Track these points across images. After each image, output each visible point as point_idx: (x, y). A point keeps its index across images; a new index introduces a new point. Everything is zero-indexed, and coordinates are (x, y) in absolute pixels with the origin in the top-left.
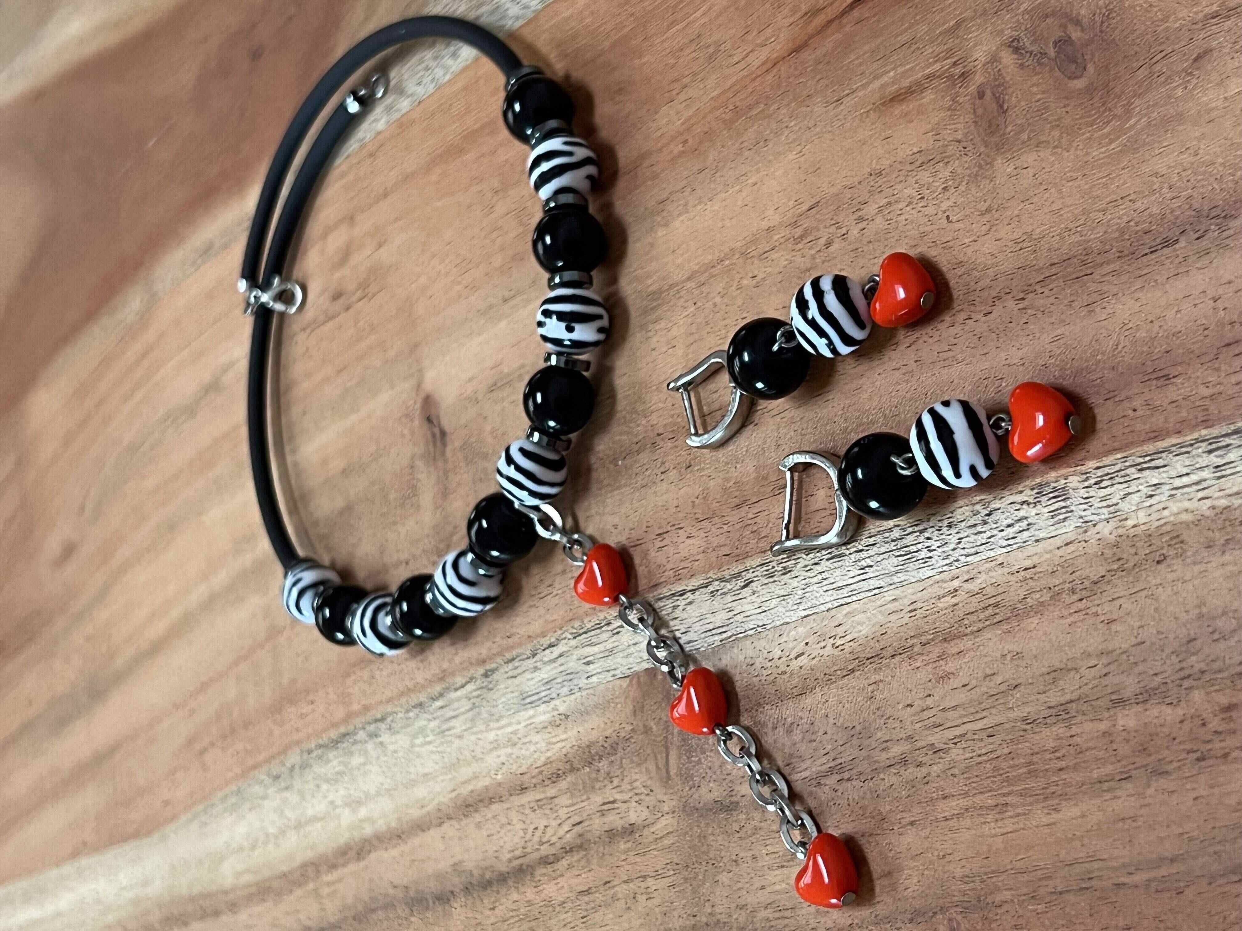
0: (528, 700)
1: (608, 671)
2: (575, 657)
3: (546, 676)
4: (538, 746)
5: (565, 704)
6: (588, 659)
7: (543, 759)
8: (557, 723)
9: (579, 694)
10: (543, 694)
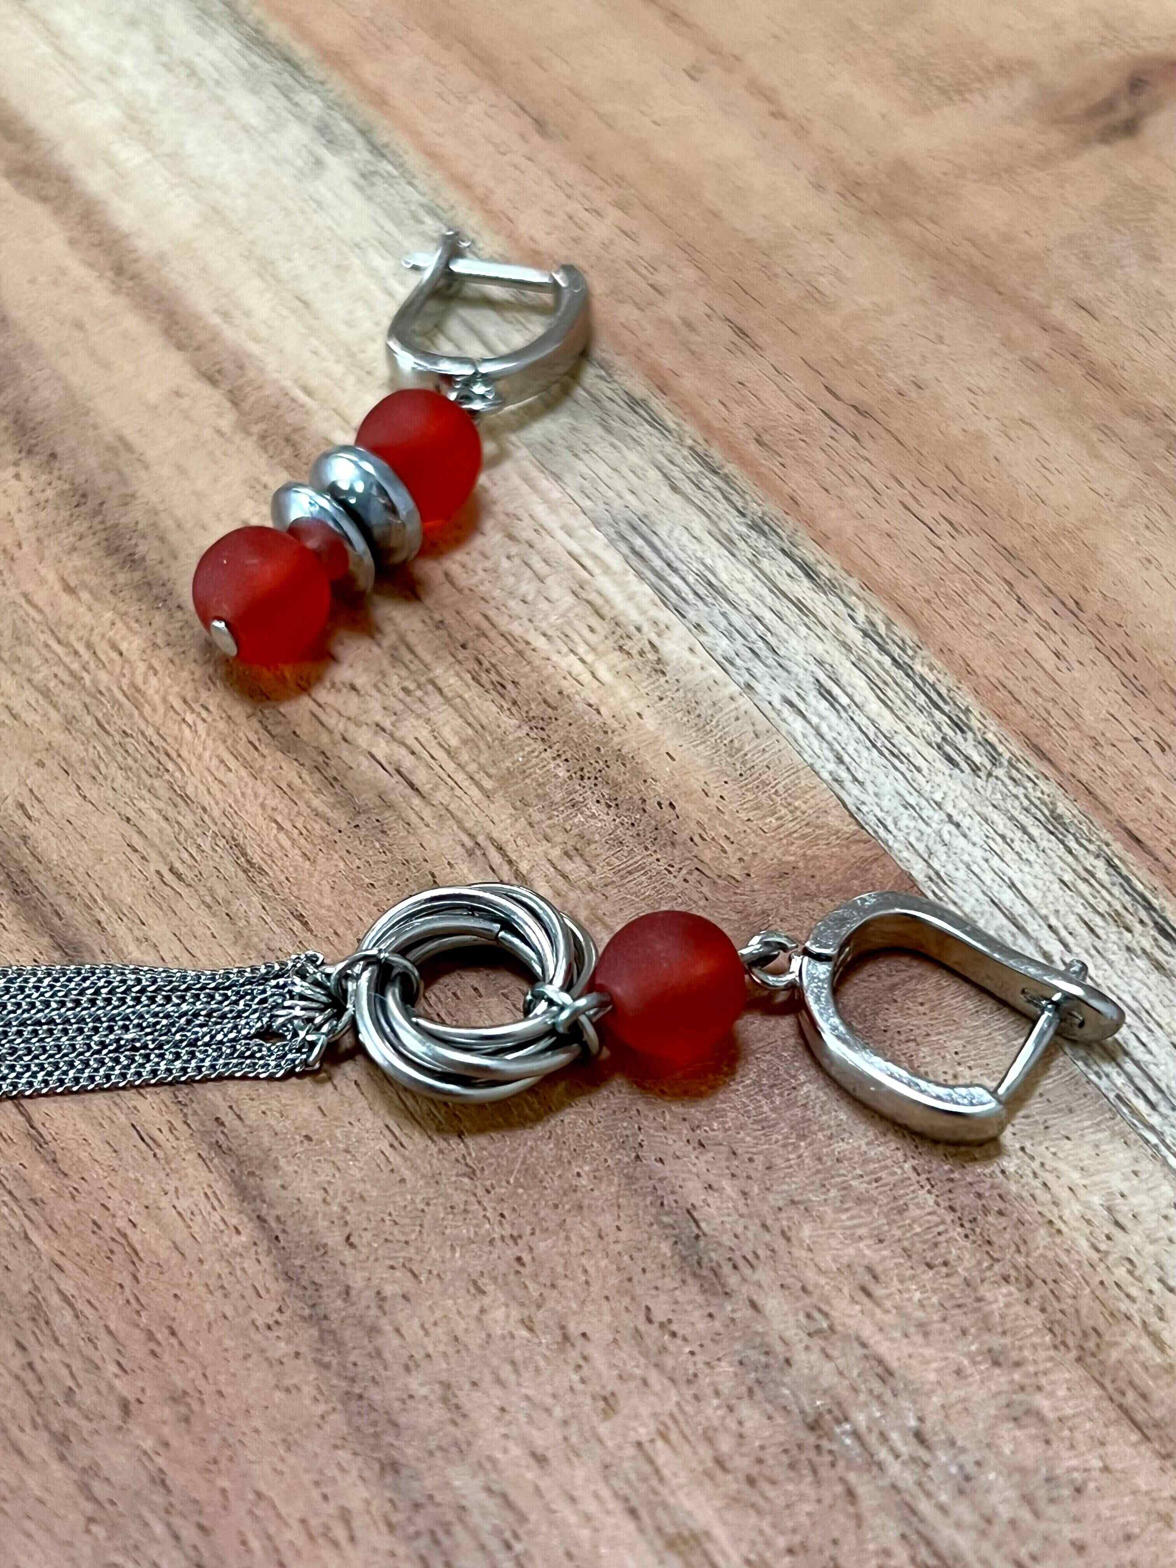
0: (639, 542)
1: (840, 760)
2: (819, 648)
3: (724, 577)
4: (544, 605)
5: (688, 655)
6: (836, 691)
7: (516, 629)
8: (628, 645)
9: (734, 689)
10: (676, 580)
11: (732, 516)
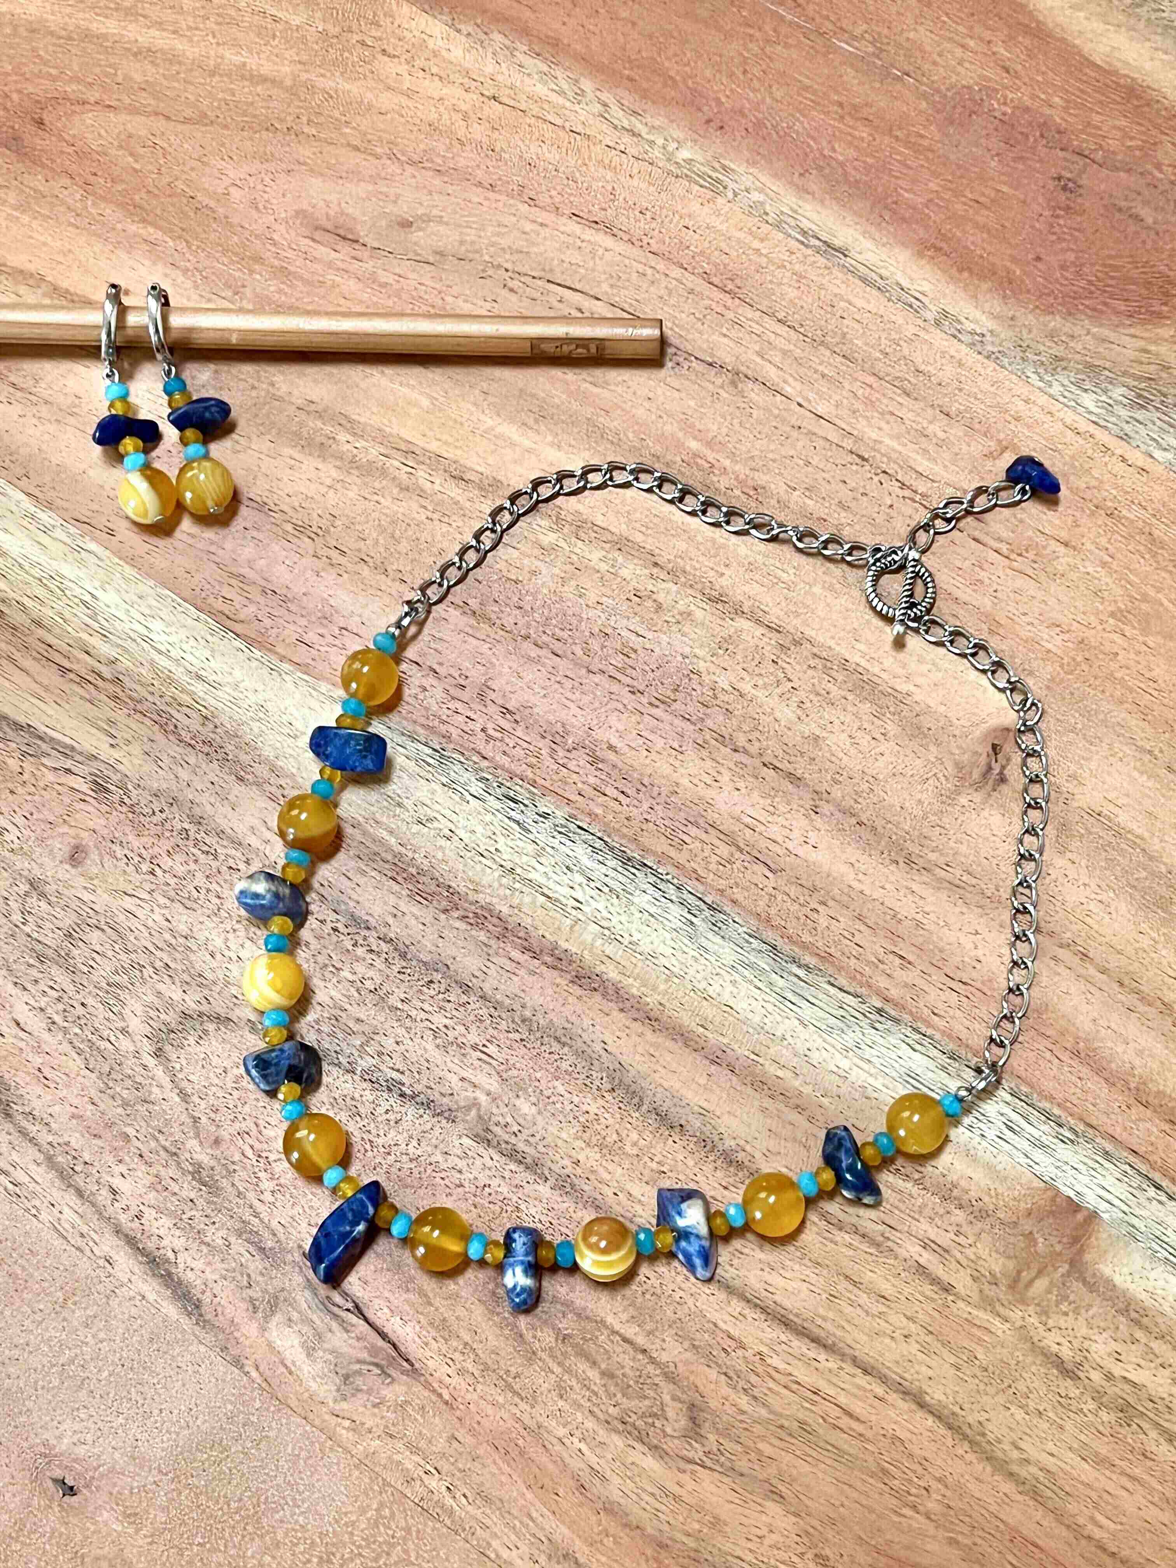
11: (940, 1054)
